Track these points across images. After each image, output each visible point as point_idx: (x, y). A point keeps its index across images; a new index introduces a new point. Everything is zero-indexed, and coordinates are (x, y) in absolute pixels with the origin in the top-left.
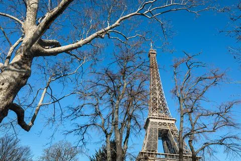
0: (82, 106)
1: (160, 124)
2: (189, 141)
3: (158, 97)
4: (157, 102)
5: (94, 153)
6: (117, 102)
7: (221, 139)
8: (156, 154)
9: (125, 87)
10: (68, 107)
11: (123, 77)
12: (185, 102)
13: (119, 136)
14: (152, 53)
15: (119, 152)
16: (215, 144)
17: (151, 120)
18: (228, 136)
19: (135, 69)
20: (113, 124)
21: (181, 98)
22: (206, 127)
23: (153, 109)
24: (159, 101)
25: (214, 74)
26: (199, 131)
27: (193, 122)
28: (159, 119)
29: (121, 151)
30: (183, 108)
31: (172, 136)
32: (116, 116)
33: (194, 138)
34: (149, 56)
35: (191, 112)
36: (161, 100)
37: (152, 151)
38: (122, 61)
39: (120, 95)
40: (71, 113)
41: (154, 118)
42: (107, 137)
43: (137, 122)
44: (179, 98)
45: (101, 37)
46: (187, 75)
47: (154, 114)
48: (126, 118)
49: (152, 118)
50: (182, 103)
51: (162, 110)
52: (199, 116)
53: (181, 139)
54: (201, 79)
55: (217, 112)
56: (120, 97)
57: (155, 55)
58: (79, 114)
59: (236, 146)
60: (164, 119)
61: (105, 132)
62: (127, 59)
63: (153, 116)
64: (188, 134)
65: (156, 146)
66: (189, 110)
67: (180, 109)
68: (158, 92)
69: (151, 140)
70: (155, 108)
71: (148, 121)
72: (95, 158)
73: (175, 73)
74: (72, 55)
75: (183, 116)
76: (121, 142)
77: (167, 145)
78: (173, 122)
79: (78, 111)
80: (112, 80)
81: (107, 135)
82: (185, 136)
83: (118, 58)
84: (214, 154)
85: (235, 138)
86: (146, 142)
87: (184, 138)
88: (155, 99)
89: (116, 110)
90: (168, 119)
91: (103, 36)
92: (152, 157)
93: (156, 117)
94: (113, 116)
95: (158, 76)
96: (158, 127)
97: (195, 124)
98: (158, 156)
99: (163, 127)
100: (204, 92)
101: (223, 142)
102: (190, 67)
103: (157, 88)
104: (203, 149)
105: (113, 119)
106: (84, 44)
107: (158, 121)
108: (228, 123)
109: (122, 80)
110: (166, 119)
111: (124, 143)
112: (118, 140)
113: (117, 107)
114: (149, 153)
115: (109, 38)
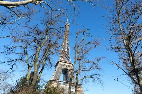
0: (15, 47)
1: (64, 65)
2: (77, 75)
3: (66, 50)
4: (65, 53)
5: (20, 78)
6: (39, 48)
7: (92, 75)
8: (59, 81)
9: (46, 39)
10: (4, 46)
11: (46, 33)
12: (79, 54)
13: (36, 68)
14: (67, 25)
15: (35, 78)
16: (89, 77)
17: (59, 63)
18: (96, 74)
19: (54, 31)
20: (34, 61)
21: (77, 51)
22: (86, 68)
23: (62, 57)
24: (66, 53)
25: (96, 42)
26: (82, 70)
27: (81, 65)
28: (64, 62)
29: (36, 77)
30: (77, 57)
31: (70, 72)
32: (37, 56)
33: (79, 73)
34: (65, 26)
35: (80, 59)
36: (67, 52)
37: (57, 80)
38: (47, 24)
39: (42, 44)
40: (6, 50)
41: (62, 62)
42: (29, 68)
43: (50, 62)
44: (76, 51)
45: (35, 4)
46: (82, 39)
47: (62, 60)
48: (43, 58)
49: (60, 61)
50: (77, 54)
51: (67, 58)
52: (84, 62)
53: (72, 73)
54: (89, 43)
55: (93, 61)
56: (42, 45)
57: (69, 26)
58: (12, 52)
59: (98, 79)
60: (67, 63)
61: (28, 65)
62: (51, 24)
63: (61, 60)
64: (77, 71)
65: (59, 77)
66: (80, 58)
67: (75, 57)
68: (66, 48)
69: (58, 74)
70: (63, 56)
71: (58, 63)
72: (20, 81)
73: (76, 37)
74: (12, 11)
75: (76, 61)
76: (37, 72)
77: (66, 77)
78: (71, 65)
79: (11, 50)
80: (39, 34)
81: (29, 67)
82: (75, 72)
83: (45, 22)
84: (87, 82)
85: (98, 75)
86: (54, 74)
87: (74, 73)
88: (64, 51)
89: (38, 53)
90: (69, 63)
91: (37, 4)
92: (56, 83)
93: (63, 61)
94: (35, 56)
95: (68, 39)
96: (63, 67)
97: (81, 66)
98: (60, 83)
99: (65, 67)
100: (89, 50)
101: (93, 77)
102: (85, 35)
103: (66, 45)
104: (83, 79)
105: (35, 58)
106: (21, 5)
107: (63, 64)
108: (97, 67)
109: (45, 35)
110: (68, 63)
111: (40, 73)
112: (36, 70)
113: (39, 51)
114: (55, 81)
115: (41, 7)
